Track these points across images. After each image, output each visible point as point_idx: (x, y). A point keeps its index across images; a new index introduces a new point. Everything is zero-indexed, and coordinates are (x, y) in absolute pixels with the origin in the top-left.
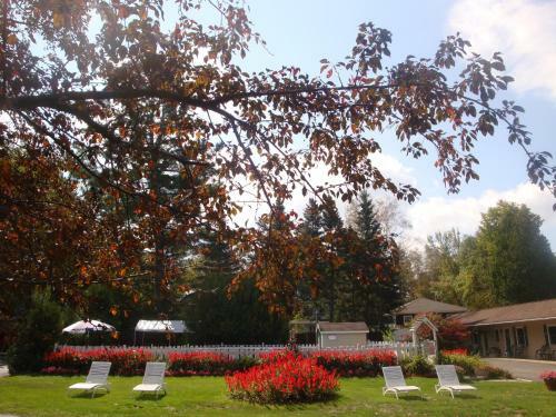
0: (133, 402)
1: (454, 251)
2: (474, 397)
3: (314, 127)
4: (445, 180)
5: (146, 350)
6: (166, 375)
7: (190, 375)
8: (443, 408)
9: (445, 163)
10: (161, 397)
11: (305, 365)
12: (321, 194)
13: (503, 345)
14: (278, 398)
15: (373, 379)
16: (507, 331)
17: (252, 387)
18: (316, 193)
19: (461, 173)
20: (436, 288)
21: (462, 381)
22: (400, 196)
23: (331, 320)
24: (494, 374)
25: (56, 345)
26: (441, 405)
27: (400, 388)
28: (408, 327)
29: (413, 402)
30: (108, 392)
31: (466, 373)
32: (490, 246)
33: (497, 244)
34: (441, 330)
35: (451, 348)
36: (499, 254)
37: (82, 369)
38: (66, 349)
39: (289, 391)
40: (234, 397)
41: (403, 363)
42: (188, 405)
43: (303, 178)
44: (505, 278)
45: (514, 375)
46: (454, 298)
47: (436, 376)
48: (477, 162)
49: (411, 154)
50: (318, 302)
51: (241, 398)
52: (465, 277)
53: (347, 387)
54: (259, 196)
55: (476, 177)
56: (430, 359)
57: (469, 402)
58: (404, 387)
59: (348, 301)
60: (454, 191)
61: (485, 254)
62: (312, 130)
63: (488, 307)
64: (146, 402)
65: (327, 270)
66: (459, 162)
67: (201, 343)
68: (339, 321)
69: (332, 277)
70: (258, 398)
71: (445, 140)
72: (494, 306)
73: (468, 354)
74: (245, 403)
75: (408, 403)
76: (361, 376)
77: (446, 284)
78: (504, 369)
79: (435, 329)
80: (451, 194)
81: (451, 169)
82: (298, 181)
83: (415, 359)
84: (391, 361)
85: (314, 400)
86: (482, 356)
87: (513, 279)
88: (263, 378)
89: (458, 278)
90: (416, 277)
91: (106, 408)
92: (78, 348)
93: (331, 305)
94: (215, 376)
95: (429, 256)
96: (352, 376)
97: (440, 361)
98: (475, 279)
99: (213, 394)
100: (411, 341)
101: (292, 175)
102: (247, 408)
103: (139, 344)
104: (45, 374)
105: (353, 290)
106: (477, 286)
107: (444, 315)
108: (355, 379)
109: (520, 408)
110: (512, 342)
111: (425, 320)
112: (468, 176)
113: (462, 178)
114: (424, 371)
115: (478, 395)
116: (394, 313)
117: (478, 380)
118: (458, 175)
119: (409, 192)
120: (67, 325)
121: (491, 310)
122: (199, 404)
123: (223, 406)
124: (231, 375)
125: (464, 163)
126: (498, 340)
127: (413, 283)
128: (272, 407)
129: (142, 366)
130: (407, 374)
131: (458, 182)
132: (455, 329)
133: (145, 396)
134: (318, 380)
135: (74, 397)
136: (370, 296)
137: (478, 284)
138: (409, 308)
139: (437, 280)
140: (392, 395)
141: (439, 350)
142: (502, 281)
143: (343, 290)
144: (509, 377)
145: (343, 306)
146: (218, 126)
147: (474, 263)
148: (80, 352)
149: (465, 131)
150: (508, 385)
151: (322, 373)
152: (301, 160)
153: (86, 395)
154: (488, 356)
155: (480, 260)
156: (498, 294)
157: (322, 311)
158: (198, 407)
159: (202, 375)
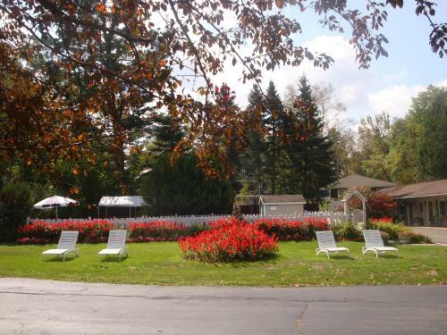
0: (99, 263)
1: (385, 133)
2: (395, 257)
3: (243, 5)
4: (358, 56)
5: (109, 221)
6: (127, 242)
7: (148, 241)
8: (368, 265)
9: (359, 41)
10: (123, 259)
11: (248, 229)
12: (249, 64)
13: (426, 215)
14: (224, 257)
15: (309, 243)
16: (430, 203)
17: (202, 248)
18: (244, 63)
19: (372, 51)
20: (368, 167)
21: (386, 244)
22: (316, 63)
23: (273, 193)
24: (416, 239)
25: (28, 218)
26: (365, 263)
27: (331, 249)
28: (341, 199)
29: (342, 261)
30: (77, 257)
31: (390, 238)
32: (419, 128)
33: (426, 127)
34: (370, 201)
35: (378, 217)
36: (427, 134)
37: (53, 238)
38: (37, 222)
39: (234, 251)
40: (187, 258)
41: (335, 229)
42: (146, 264)
43: (233, 50)
44: (431, 156)
45: (432, 241)
46: (384, 175)
47: (364, 241)
48: (386, 41)
49: (327, 26)
50: (261, 178)
51: (193, 258)
52: (394, 156)
53: (285, 249)
54: (196, 70)
55: (385, 54)
56: (360, 226)
57: (391, 260)
58: (335, 248)
59: (288, 176)
60: (365, 67)
61: (414, 135)
62: (241, 8)
63: (415, 182)
64: (111, 264)
65: (269, 149)
66: (371, 41)
67: (157, 215)
68: (280, 193)
69: (274, 155)
70: (207, 258)
71: (359, 20)
72: (420, 182)
73: (394, 222)
74: (196, 262)
75: (337, 261)
76: (298, 240)
77: (377, 162)
78: (425, 235)
79: (364, 200)
80: (362, 69)
81: (363, 47)
82: (228, 52)
83: (346, 225)
84: (324, 227)
85: (256, 259)
86: (406, 224)
87: (439, 157)
88: (211, 241)
89: (387, 156)
90: (349, 156)
91: (75, 269)
92: (48, 221)
93: (273, 179)
94: (171, 241)
95: (362, 137)
96: (290, 240)
97: (368, 227)
98: (404, 157)
99: (169, 256)
100: (343, 210)
101: (224, 48)
102: (198, 266)
103: (102, 217)
104: (20, 244)
105: (292, 167)
106: (405, 164)
107: (374, 189)
108: (293, 242)
109: (435, 266)
110: (434, 213)
111: (356, 192)
112: (378, 53)
113: (373, 55)
114: (353, 236)
115: (399, 256)
116: (330, 187)
117: (401, 244)
118: (369, 52)
119: (324, 60)
120: (36, 202)
121: (416, 185)
122: (157, 264)
123: (177, 265)
124: (184, 240)
125: (375, 42)
126: (422, 211)
127: (347, 161)
128: (220, 265)
129: (106, 234)
130: (337, 238)
131: (369, 59)
132: (383, 200)
133: (109, 259)
134: (259, 243)
135: (46, 261)
136: (308, 173)
137: (406, 162)
138: (342, 183)
139: (368, 158)
140: (323, 255)
141: (368, 218)
142: (429, 159)
143: (283, 167)
144: (429, 242)
145: (284, 180)
146: (158, 3)
147: (403, 143)
148: (50, 224)
149: (377, 11)
150: (426, 248)
151: (262, 236)
152: (231, 38)
153: (58, 259)
154: (412, 225)
155: (408, 140)
156: (424, 171)
157: (264, 185)
158: (156, 266)
159: (159, 241)
